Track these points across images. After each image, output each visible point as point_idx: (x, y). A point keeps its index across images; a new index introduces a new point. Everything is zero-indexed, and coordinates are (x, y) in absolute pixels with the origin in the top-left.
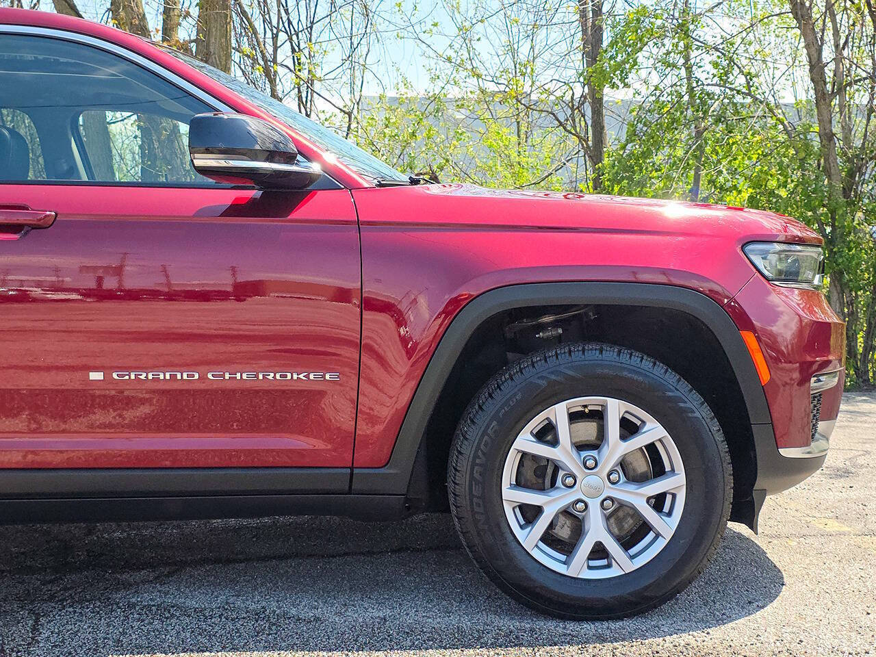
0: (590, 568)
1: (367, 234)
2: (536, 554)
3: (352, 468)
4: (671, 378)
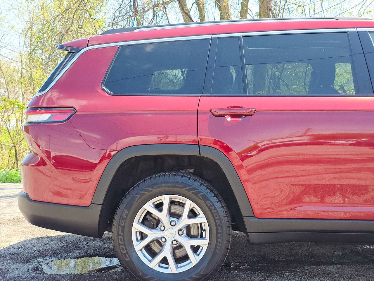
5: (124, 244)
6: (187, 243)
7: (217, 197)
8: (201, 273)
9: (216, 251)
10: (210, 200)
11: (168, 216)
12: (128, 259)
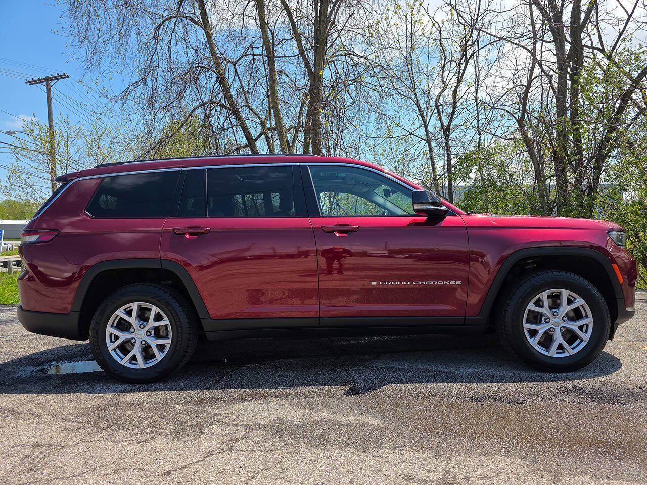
0: (557, 353)
1: (470, 231)
2: (536, 348)
3: (465, 317)
4: (586, 282)
5: (98, 345)
6: (153, 343)
7: (179, 303)
8: (164, 367)
9: (177, 348)
10: (171, 305)
11: (137, 321)
12: (102, 358)
